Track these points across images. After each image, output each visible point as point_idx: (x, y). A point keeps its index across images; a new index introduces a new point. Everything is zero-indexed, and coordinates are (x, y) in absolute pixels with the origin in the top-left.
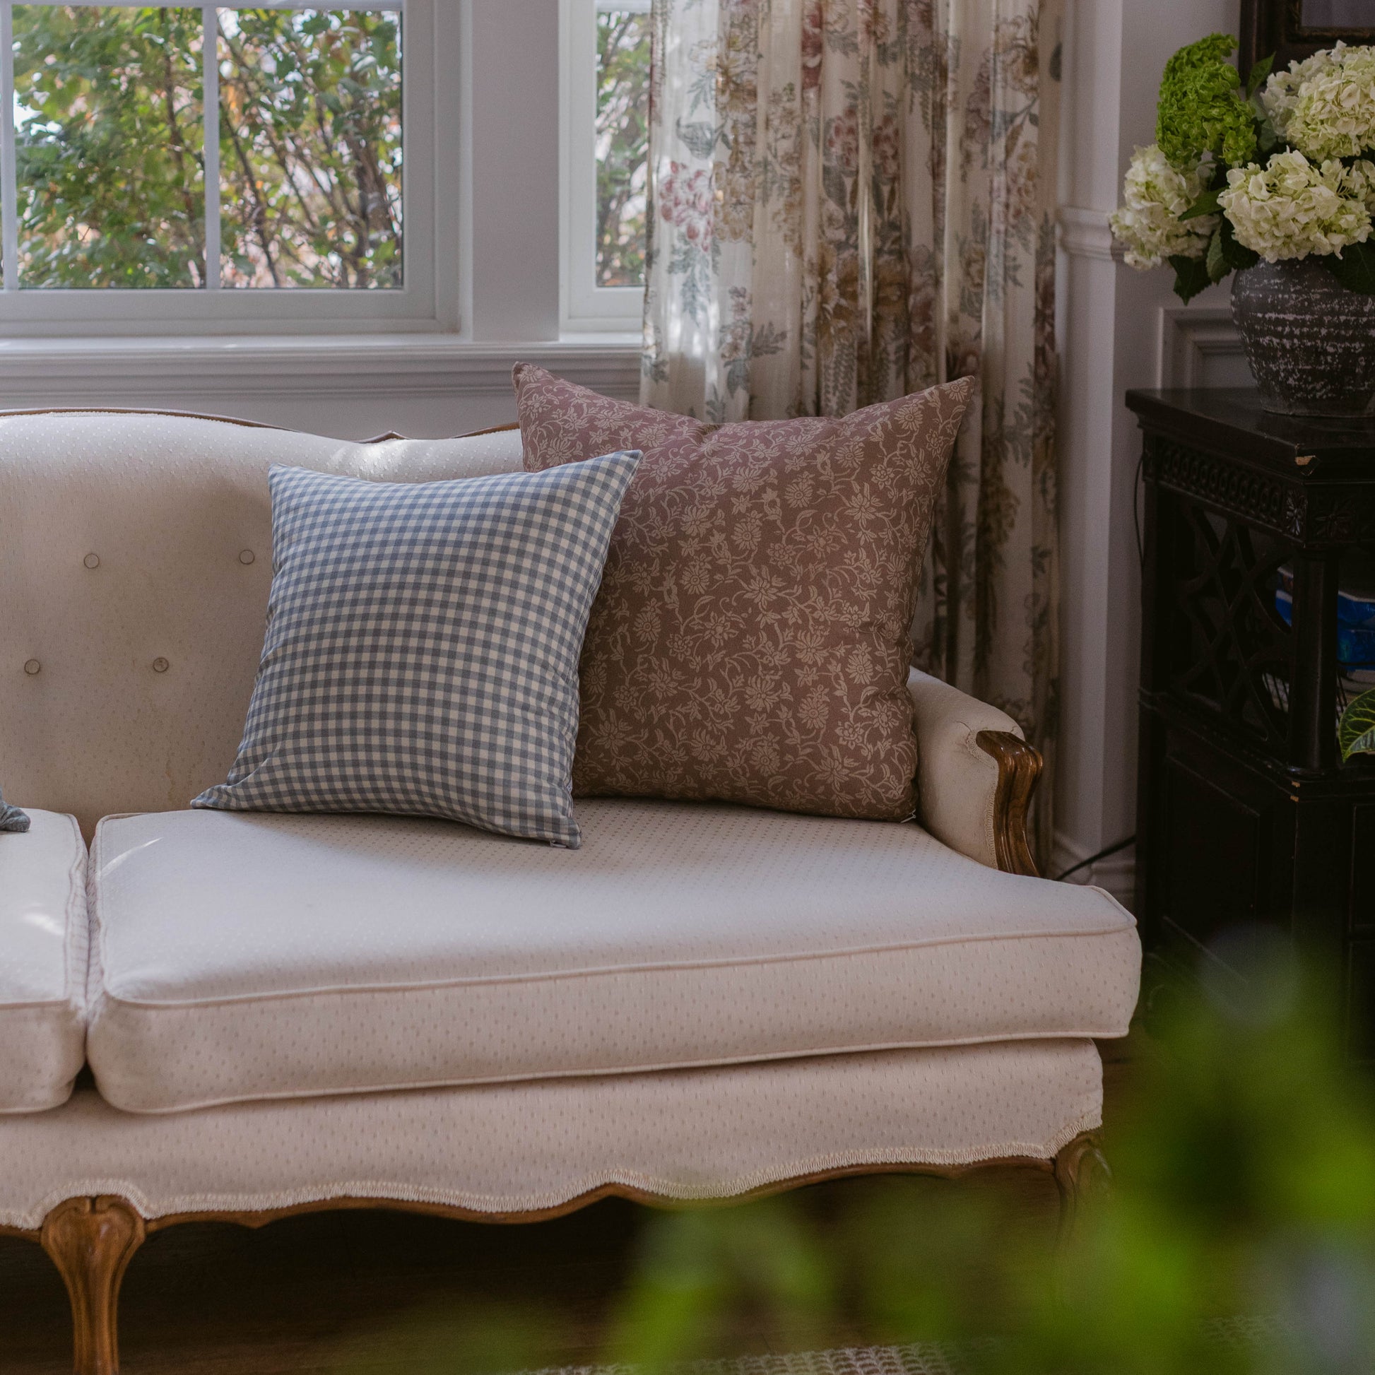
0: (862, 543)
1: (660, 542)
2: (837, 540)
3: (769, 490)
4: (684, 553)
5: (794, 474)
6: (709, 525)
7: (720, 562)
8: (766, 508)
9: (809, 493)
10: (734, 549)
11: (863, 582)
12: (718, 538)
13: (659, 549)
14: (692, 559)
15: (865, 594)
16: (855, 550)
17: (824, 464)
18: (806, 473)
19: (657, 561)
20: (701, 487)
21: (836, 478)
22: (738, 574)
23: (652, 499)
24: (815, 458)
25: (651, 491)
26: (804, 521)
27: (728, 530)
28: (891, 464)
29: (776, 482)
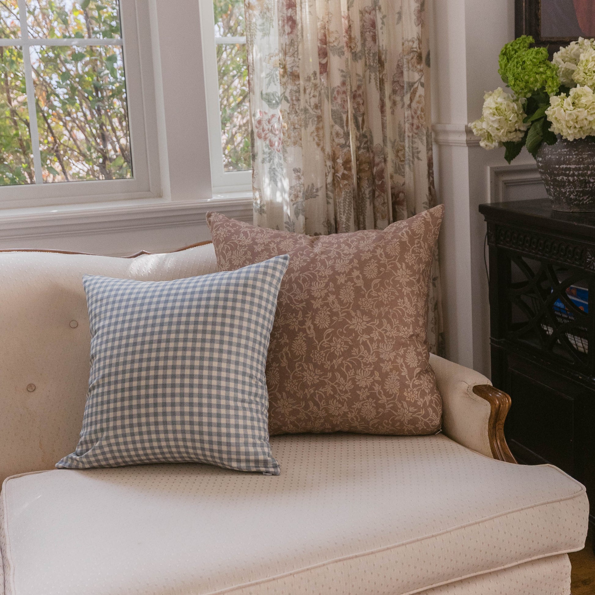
0: (405, 294)
1: (302, 301)
2: (393, 293)
3: (355, 270)
4: (315, 307)
5: (366, 261)
6: (326, 291)
7: (334, 310)
8: (355, 280)
9: (376, 271)
10: (341, 302)
11: (408, 315)
12: (331, 298)
13: (300, 306)
14: (319, 310)
15: (409, 320)
16: (402, 298)
17: (381, 255)
18: (373, 260)
19: (300, 312)
20: (319, 271)
21: (388, 261)
22: (345, 316)
23: (293, 280)
24: (376, 252)
25: (292, 275)
26: (376, 285)
27: (337, 293)
28: (413, 252)
29: (358, 266)
